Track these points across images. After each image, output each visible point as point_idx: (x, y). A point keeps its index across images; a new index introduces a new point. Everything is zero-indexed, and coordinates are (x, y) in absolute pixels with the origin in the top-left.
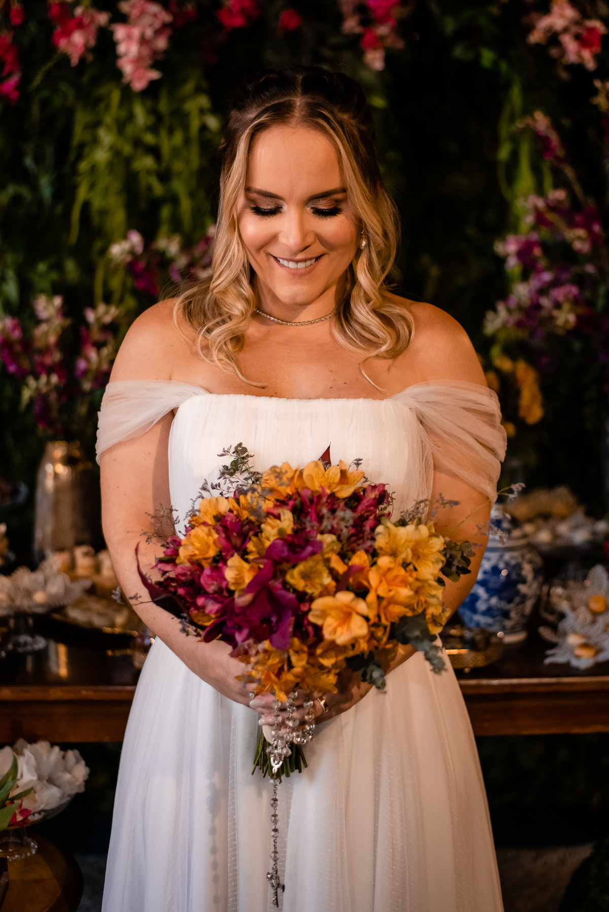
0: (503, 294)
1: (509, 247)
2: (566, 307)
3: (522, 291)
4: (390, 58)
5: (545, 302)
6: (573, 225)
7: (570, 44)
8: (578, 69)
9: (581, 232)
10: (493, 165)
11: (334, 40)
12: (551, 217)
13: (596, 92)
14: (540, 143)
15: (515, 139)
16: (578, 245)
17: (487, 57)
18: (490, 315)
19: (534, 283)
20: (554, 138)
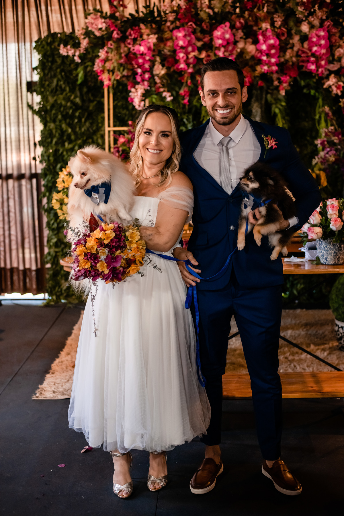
0: (317, 155)
1: (318, 142)
2: (332, 156)
3: (322, 154)
4: (286, 92)
5: (327, 155)
6: (334, 136)
7: (334, 88)
8: (337, 95)
9: (336, 138)
10: (315, 119)
11: (271, 88)
12: (329, 134)
13: (340, 102)
14: (327, 114)
15: (320, 113)
16: (335, 141)
17: (313, 92)
18: (314, 160)
19: (325, 152)
20: (330, 114)
